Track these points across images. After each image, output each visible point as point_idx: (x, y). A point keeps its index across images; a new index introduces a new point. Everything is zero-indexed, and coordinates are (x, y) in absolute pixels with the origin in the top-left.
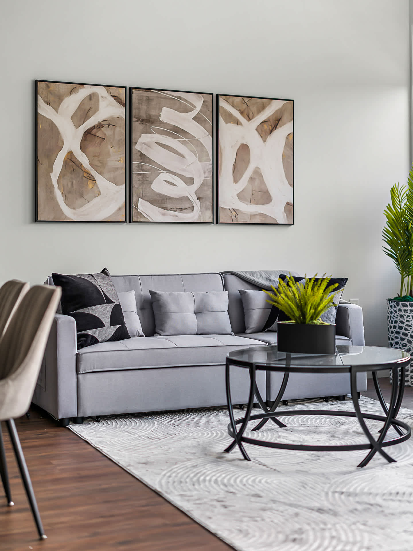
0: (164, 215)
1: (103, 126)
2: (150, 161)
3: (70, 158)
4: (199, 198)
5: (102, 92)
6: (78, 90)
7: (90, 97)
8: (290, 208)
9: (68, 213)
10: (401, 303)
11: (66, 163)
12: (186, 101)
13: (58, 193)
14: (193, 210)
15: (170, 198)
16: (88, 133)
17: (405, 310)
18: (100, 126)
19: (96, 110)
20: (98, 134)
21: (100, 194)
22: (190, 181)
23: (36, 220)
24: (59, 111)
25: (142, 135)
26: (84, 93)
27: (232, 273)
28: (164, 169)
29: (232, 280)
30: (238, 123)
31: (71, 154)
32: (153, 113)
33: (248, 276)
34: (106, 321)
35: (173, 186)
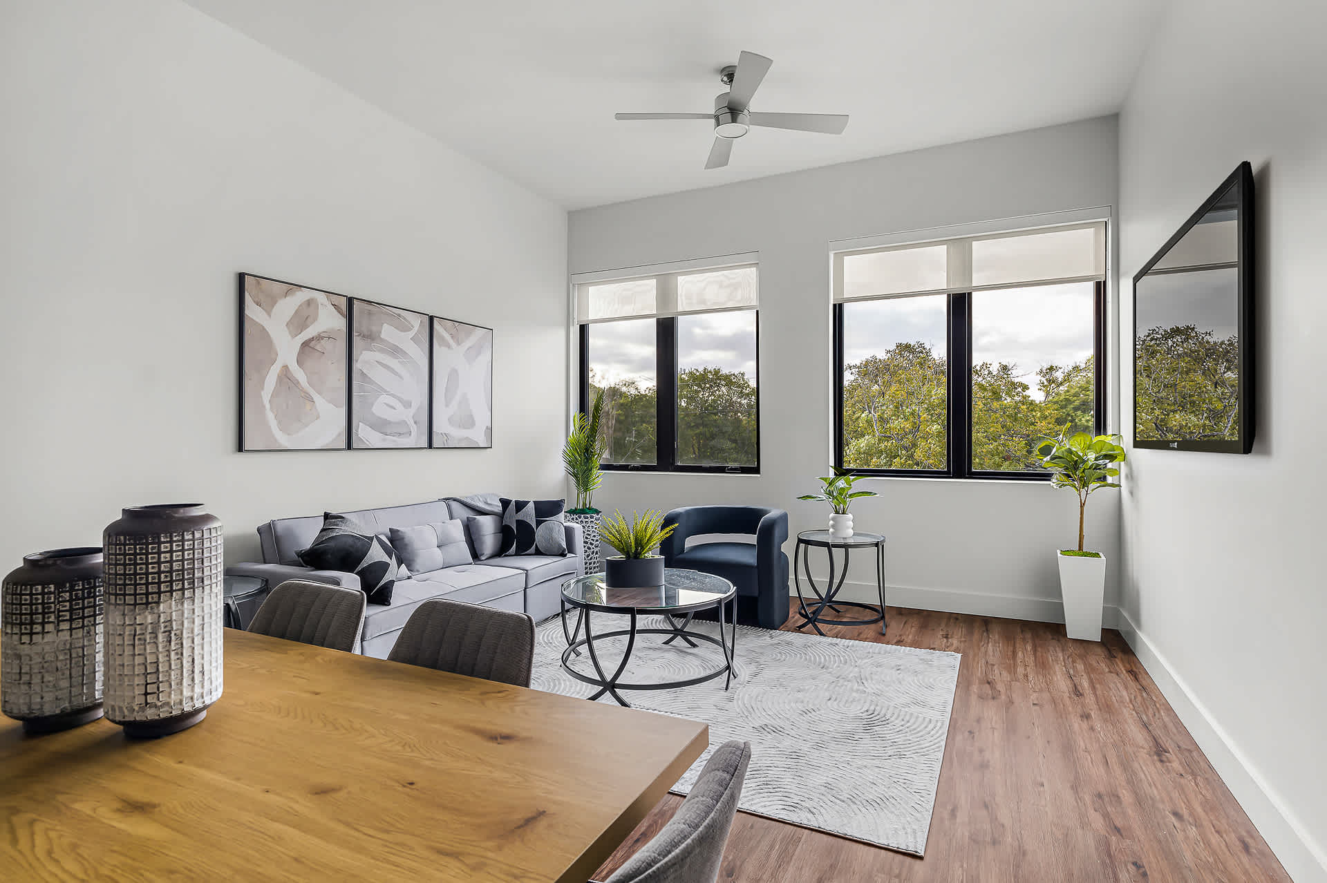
0: (384, 440)
1: (322, 338)
2: (370, 381)
3: (285, 374)
4: (415, 423)
5: (321, 297)
6: (295, 291)
7: (309, 303)
8: (490, 430)
9: (285, 442)
11: (280, 379)
12: (404, 319)
13: (270, 416)
14: (410, 435)
15: (390, 423)
16: (305, 344)
18: (319, 338)
19: (315, 319)
20: (318, 347)
21: (318, 417)
22: (407, 405)
23: (240, 448)
24: (272, 315)
25: (364, 352)
26: (302, 296)
27: (455, 500)
28: (386, 391)
29: (454, 505)
30: (449, 347)
31: (286, 368)
32: (374, 329)
33: (469, 501)
35: (393, 410)
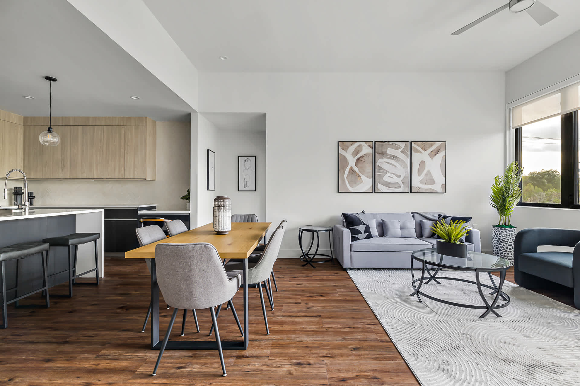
0: (388, 189)
1: (364, 156)
2: (383, 169)
3: (351, 169)
4: (403, 183)
5: (363, 144)
6: (354, 144)
7: (359, 146)
8: (444, 186)
9: (351, 189)
10: (499, 228)
11: (350, 171)
12: (397, 145)
13: (347, 182)
14: (400, 188)
15: (391, 183)
16: (358, 159)
17: (502, 232)
18: (363, 157)
19: (361, 151)
20: (362, 160)
21: (362, 182)
22: (399, 176)
23: (339, 192)
24: (347, 152)
25: (380, 159)
26: (356, 144)
27: (417, 213)
28: (388, 172)
29: (416, 215)
30: (420, 152)
31: (351, 167)
32: (384, 150)
33: (424, 214)
34: (363, 232)
35: (392, 179)
